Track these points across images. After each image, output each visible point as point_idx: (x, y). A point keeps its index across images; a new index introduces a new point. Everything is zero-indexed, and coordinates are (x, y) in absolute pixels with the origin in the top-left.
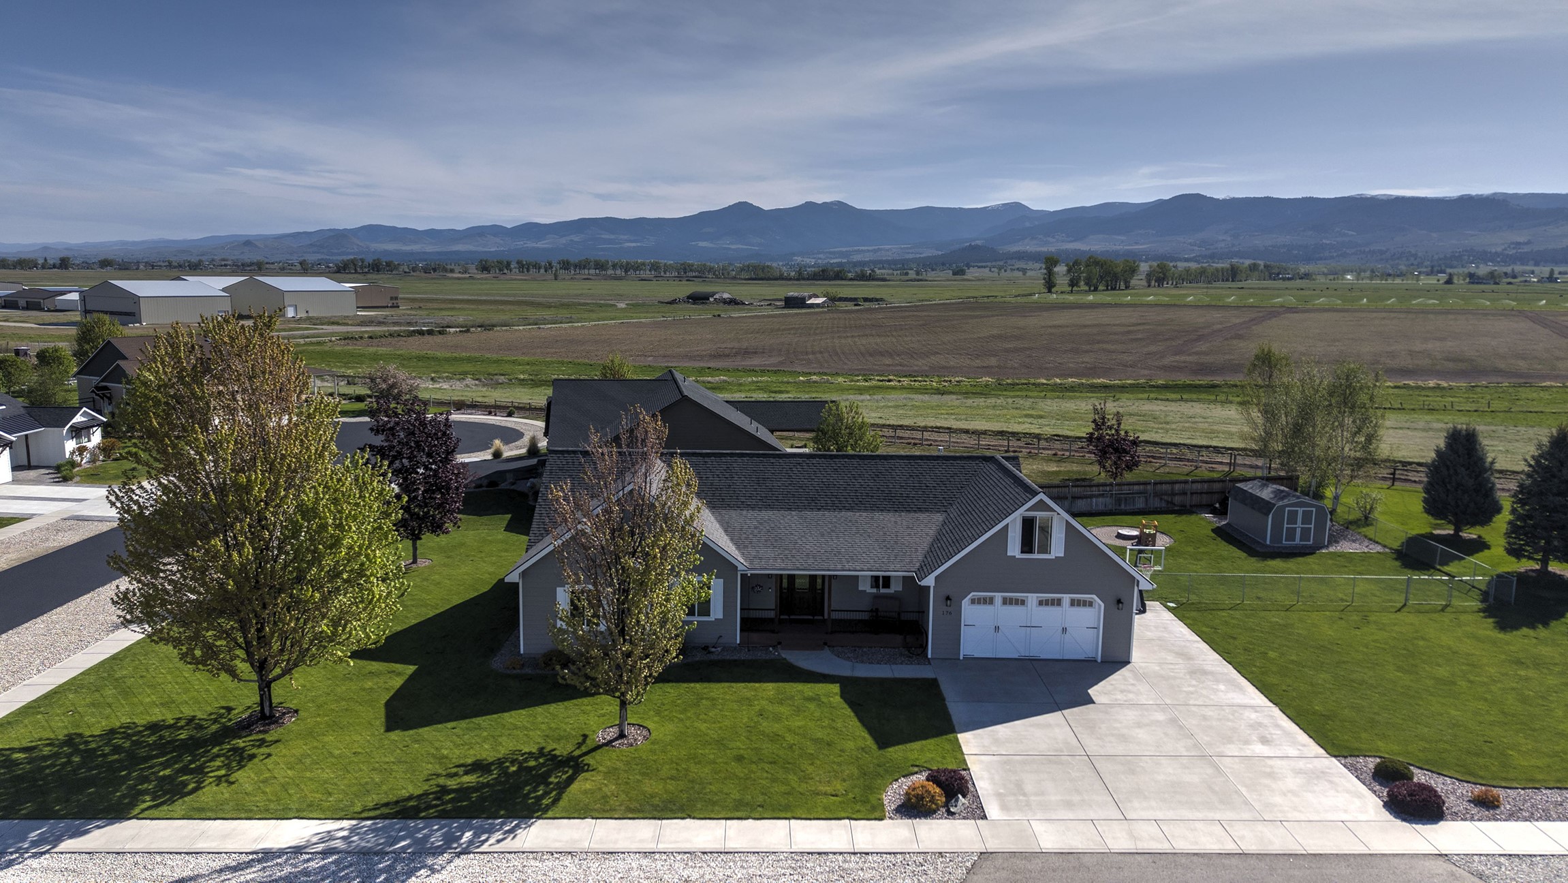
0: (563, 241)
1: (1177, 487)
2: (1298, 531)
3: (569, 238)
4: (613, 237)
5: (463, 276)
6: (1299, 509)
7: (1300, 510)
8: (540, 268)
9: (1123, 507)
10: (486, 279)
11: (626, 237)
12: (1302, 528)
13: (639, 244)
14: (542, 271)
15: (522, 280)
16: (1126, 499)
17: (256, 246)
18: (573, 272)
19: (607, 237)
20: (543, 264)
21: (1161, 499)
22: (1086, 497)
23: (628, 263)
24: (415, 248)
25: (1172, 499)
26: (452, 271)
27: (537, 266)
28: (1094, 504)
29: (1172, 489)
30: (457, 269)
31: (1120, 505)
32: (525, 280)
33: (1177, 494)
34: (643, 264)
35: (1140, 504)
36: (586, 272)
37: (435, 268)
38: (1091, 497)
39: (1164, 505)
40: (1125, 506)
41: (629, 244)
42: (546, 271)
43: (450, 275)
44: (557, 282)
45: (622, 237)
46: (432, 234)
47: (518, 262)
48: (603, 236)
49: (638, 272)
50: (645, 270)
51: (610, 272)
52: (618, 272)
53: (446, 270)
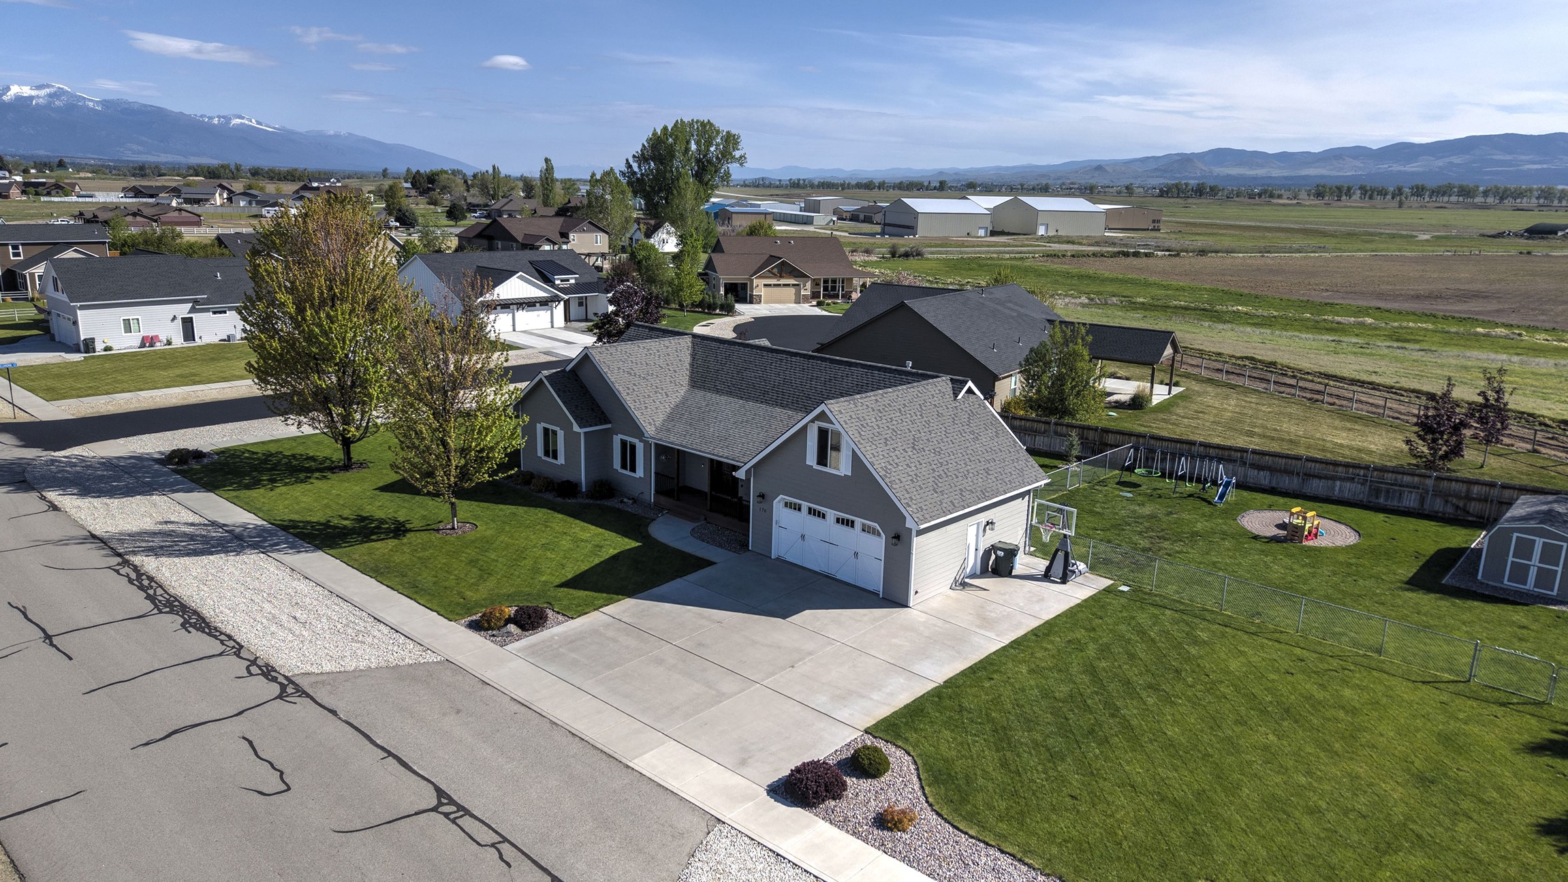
0: (1440, 163)
1: (1476, 489)
2: (1533, 573)
3: (1447, 160)
4: (1509, 157)
5: (1291, 202)
6: (1537, 539)
7: (1539, 542)
8: (1386, 194)
9: (1382, 500)
10: (1315, 206)
11: (1528, 158)
12: (1539, 567)
13: (1545, 166)
14: (1389, 197)
15: (1358, 207)
16: (1388, 491)
17: (1106, 171)
18: (1427, 199)
19: (1501, 157)
20: (1391, 189)
21: (1447, 502)
22: (1326, 478)
23: (1506, 190)
24: (1261, 172)
25: (1465, 505)
26: (1280, 197)
27: (1383, 193)
28: (1337, 489)
29: (1468, 491)
30: (1286, 194)
31: (1377, 498)
32: (1362, 207)
33: (1474, 499)
34: (1531, 190)
35: (1410, 501)
36: (1446, 199)
37: (1265, 193)
38: (1334, 478)
39: (1450, 509)
40: (1386, 500)
41: (1531, 165)
42: (1393, 198)
43: (1275, 201)
44: (1400, 211)
45: (1523, 157)
46: (1284, 157)
47: (1362, 188)
48: (1494, 157)
49: (1519, 200)
50: (1530, 198)
51: (1479, 200)
52: (1490, 200)
53: (1271, 196)
